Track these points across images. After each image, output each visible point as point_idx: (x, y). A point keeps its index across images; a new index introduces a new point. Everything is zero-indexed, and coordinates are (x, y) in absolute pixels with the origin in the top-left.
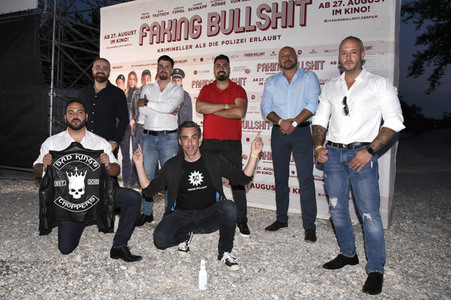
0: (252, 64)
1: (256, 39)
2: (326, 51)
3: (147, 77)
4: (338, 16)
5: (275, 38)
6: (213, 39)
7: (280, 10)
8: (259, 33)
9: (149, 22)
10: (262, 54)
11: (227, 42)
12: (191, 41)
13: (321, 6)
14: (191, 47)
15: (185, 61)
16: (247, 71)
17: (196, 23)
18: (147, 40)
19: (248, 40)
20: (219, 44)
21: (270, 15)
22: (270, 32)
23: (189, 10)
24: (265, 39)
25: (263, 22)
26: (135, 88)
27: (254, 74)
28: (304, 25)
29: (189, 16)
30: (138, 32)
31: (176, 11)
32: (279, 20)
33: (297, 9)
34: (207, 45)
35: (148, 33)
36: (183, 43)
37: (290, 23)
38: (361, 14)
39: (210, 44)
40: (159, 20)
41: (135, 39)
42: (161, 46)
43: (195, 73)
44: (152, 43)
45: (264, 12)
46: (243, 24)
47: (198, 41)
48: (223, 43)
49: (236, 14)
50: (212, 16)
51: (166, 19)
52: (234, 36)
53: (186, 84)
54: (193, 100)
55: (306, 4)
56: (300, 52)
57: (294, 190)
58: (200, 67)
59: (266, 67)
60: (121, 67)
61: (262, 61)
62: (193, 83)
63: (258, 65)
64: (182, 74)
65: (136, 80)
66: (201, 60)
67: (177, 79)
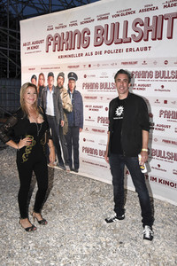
1: (131, 50)
3: (51, 78)
5: (146, 49)
6: (98, 49)
7: (151, 24)
8: (133, 45)
9: (53, 33)
10: (136, 63)
11: (109, 52)
12: (82, 50)
14: (82, 55)
15: (78, 66)
17: (86, 35)
18: (51, 48)
19: (125, 50)
20: (103, 52)
21: (142, 28)
22: (143, 44)
23: (81, 23)
24: (138, 49)
25: (137, 34)
26: (43, 87)
28: (170, 38)
29: (81, 28)
30: (45, 41)
31: (72, 25)
32: (150, 33)
33: (166, 22)
34: (94, 53)
35: (52, 42)
36: (76, 51)
37: (159, 36)
39: (96, 53)
40: (60, 32)
41: (43, 47)
43: (85, 76)
44: (54, 51)
45: (138, 25)
46: (121, 36)
47: (88, 50)
48: (105, 52)
49: (116, 26)
50: (98, 29)
51: (65, 31)
52: (114, 47)
53: (78, 86)
54: (84, 99)
55: (173, 18)
56: (166, 63)
57: (160, 181)
58: (89, 72)
59: (138, 74)
60: (34, 69)
61: (135, 69)
62: (84, 85)
63: (132, 72)
64: (75, 76)
65: (44, 80)
66: (89, 66)
67: (72, 81)
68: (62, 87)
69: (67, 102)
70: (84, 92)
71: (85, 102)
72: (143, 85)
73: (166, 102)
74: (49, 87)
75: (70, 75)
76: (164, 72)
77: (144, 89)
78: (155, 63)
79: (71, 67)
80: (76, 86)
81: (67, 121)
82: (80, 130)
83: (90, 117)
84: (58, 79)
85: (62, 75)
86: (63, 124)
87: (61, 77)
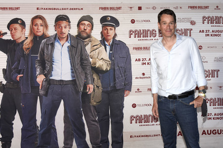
0: (197, 16)
3: (64, 24)
10: (207, 7)
15: (119, 8)
16: (193, 23)
26: (44, 36)
27: (200, 26)
43: (133, 21)
53: (122, 34)
54: (131, 51)
58: (138, 16)
59: (211, 20)
60: (18, 8)
61: (207, 14)
62: (131, 33)
63: (204, 17)
64: (115, 22)
65: (46, 26)
66: (140, 8)
67: (109, 28)
68: (89, 36)
69: (101, 57)
70: (131, 42)
71: (134, 55)
72: (218, 31)
74: (58, 37)
77: (219, 35)
79: (105, 9)
80: (116, 35)
81: (100, 84)
82: (126, 92)
83: (144, 74)
84: (78, 25)
85: (89, 19)
86: (92, 90)
87: (87, 23)
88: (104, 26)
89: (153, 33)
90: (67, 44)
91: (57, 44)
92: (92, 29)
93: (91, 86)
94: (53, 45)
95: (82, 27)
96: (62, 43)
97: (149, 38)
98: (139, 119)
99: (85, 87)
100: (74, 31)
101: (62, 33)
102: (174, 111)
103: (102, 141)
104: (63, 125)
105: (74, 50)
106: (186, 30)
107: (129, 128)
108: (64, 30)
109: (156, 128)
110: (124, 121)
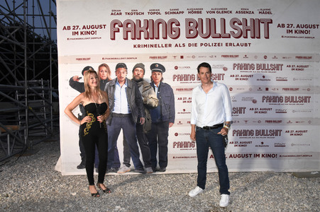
0: (229, 63)
1: (231, 44)
2: (284, 58)
3: (122, 70)
4: (290, 34)
5: (246, 45)
6: (192, 41)
7: (249, 24)
8: (232, 40)
9: (122, 19)
10: (237, 56)
11: (206, 45)
12: (169, 40)
13: (279, 26)
14: (170, 45)
15: (165, 57)
16: (225, 69)
17: (174, 26)
19: (224, 45)
20: (199, 45)
21: (241, 27)
22: (242, 40)
23: (166, 13)
24: (238, 45)
25: (236, 32)
26: (107, 80)
27: (231, 71)
28: (268, 38)
29: (167, 18)
30: (108, 27)
31: (152, 12)
32: (249, 32)
33: (262, 25)
34: (187, 45)
35: (121, 29)
36: (161, 41)
37: (257, 35)
38: (304, 35)
39: (190, 45)
42: (137, 42)
43: (176, 68)
44: (127, 39)
45: (236, 24)
46: (219, 31)
47: (177, 41)
48: (202, 44)
49: (211, 23)
50: (189, 22)
53: (167, 78)
54: (174, 91)
55: (268, 23)
56: (265, 57)
57: (263, 156)
58: (180, 63)
59: (240, 67)
60: (89, 59)
61: (237, 61)
62: (175, 77)
63: (234, 64)
64: (162, 69)
65: (109, 72)
66: (182, 57)
67: (157, 73)
68: (142, 80)
69: (153, 97)
70: (174, 85)
71: (177, 95)
72: (246, 76)
73: (267, 89)
74: (118, 81)
75: (153, 66)
76: (264, 65)
77: (247, 79)
78: (256, 57)
79: (154, 58)
80: (162, 79)
81: (150, 117)
82: (170, 124)
83: (184, 110)
84: (133, 71)
85: (141, 66)
86: (144, 122)
87: (140, 69)
88: (153, 72)
89: (192, 77)
90: (125, 86)
91: (117, 86)
92: (144, 74)
93: (143, 119)
94: (114, 86)
95: (136, 72)
96: (121, 85)
97: (189, 81)
98: (180, 145)
99: (139, 120)
100: (130, 76)
101: (121, 77)
102: (207, 138)
103: (151, 160)
104: (123, 147)
105: (130, 91)
106: (219, 75)
107: (172, 151)
108: (122, 75)
109: (193, 151)
110: (168, 146)
